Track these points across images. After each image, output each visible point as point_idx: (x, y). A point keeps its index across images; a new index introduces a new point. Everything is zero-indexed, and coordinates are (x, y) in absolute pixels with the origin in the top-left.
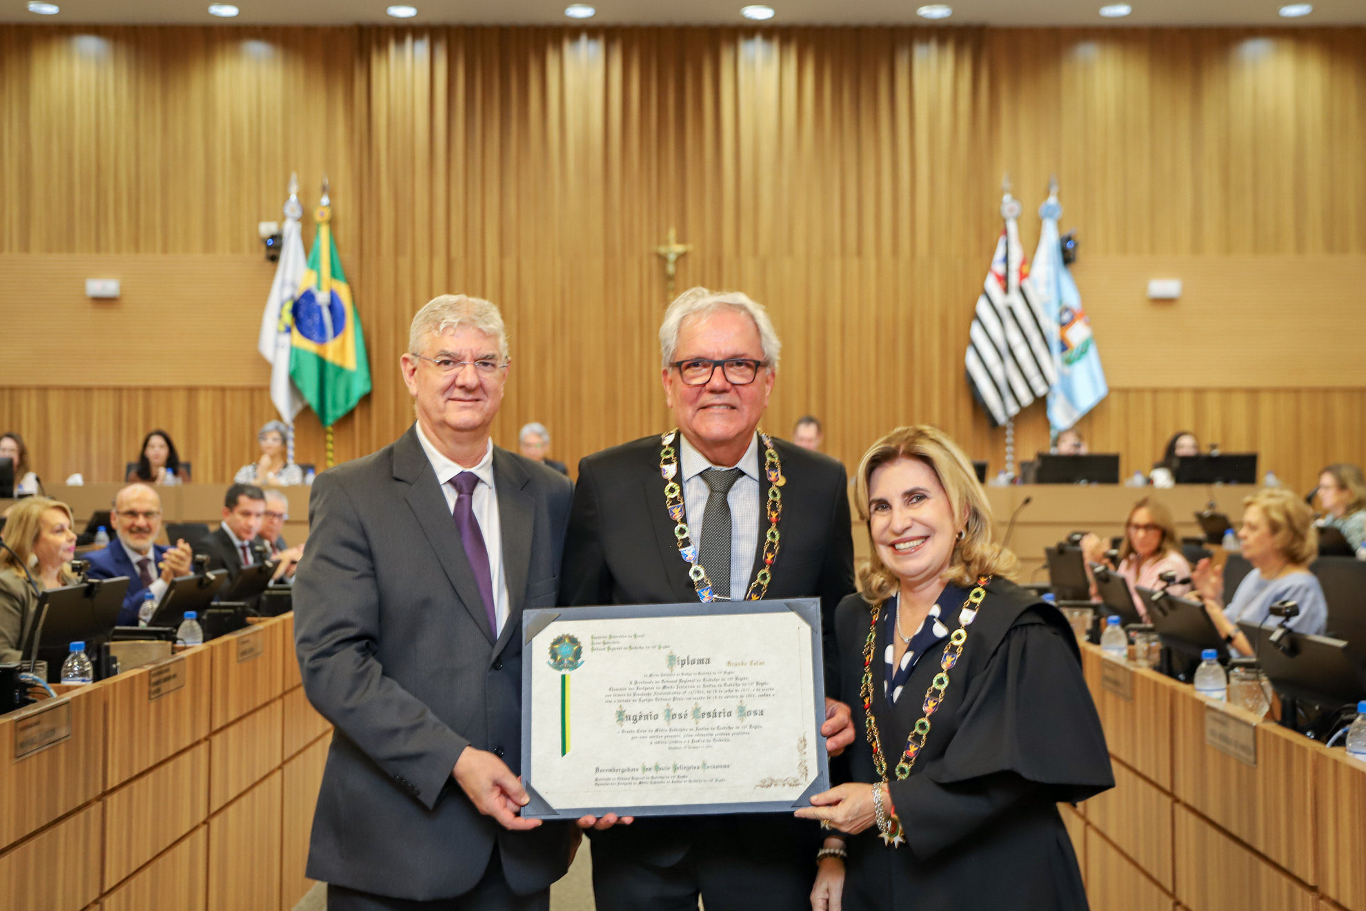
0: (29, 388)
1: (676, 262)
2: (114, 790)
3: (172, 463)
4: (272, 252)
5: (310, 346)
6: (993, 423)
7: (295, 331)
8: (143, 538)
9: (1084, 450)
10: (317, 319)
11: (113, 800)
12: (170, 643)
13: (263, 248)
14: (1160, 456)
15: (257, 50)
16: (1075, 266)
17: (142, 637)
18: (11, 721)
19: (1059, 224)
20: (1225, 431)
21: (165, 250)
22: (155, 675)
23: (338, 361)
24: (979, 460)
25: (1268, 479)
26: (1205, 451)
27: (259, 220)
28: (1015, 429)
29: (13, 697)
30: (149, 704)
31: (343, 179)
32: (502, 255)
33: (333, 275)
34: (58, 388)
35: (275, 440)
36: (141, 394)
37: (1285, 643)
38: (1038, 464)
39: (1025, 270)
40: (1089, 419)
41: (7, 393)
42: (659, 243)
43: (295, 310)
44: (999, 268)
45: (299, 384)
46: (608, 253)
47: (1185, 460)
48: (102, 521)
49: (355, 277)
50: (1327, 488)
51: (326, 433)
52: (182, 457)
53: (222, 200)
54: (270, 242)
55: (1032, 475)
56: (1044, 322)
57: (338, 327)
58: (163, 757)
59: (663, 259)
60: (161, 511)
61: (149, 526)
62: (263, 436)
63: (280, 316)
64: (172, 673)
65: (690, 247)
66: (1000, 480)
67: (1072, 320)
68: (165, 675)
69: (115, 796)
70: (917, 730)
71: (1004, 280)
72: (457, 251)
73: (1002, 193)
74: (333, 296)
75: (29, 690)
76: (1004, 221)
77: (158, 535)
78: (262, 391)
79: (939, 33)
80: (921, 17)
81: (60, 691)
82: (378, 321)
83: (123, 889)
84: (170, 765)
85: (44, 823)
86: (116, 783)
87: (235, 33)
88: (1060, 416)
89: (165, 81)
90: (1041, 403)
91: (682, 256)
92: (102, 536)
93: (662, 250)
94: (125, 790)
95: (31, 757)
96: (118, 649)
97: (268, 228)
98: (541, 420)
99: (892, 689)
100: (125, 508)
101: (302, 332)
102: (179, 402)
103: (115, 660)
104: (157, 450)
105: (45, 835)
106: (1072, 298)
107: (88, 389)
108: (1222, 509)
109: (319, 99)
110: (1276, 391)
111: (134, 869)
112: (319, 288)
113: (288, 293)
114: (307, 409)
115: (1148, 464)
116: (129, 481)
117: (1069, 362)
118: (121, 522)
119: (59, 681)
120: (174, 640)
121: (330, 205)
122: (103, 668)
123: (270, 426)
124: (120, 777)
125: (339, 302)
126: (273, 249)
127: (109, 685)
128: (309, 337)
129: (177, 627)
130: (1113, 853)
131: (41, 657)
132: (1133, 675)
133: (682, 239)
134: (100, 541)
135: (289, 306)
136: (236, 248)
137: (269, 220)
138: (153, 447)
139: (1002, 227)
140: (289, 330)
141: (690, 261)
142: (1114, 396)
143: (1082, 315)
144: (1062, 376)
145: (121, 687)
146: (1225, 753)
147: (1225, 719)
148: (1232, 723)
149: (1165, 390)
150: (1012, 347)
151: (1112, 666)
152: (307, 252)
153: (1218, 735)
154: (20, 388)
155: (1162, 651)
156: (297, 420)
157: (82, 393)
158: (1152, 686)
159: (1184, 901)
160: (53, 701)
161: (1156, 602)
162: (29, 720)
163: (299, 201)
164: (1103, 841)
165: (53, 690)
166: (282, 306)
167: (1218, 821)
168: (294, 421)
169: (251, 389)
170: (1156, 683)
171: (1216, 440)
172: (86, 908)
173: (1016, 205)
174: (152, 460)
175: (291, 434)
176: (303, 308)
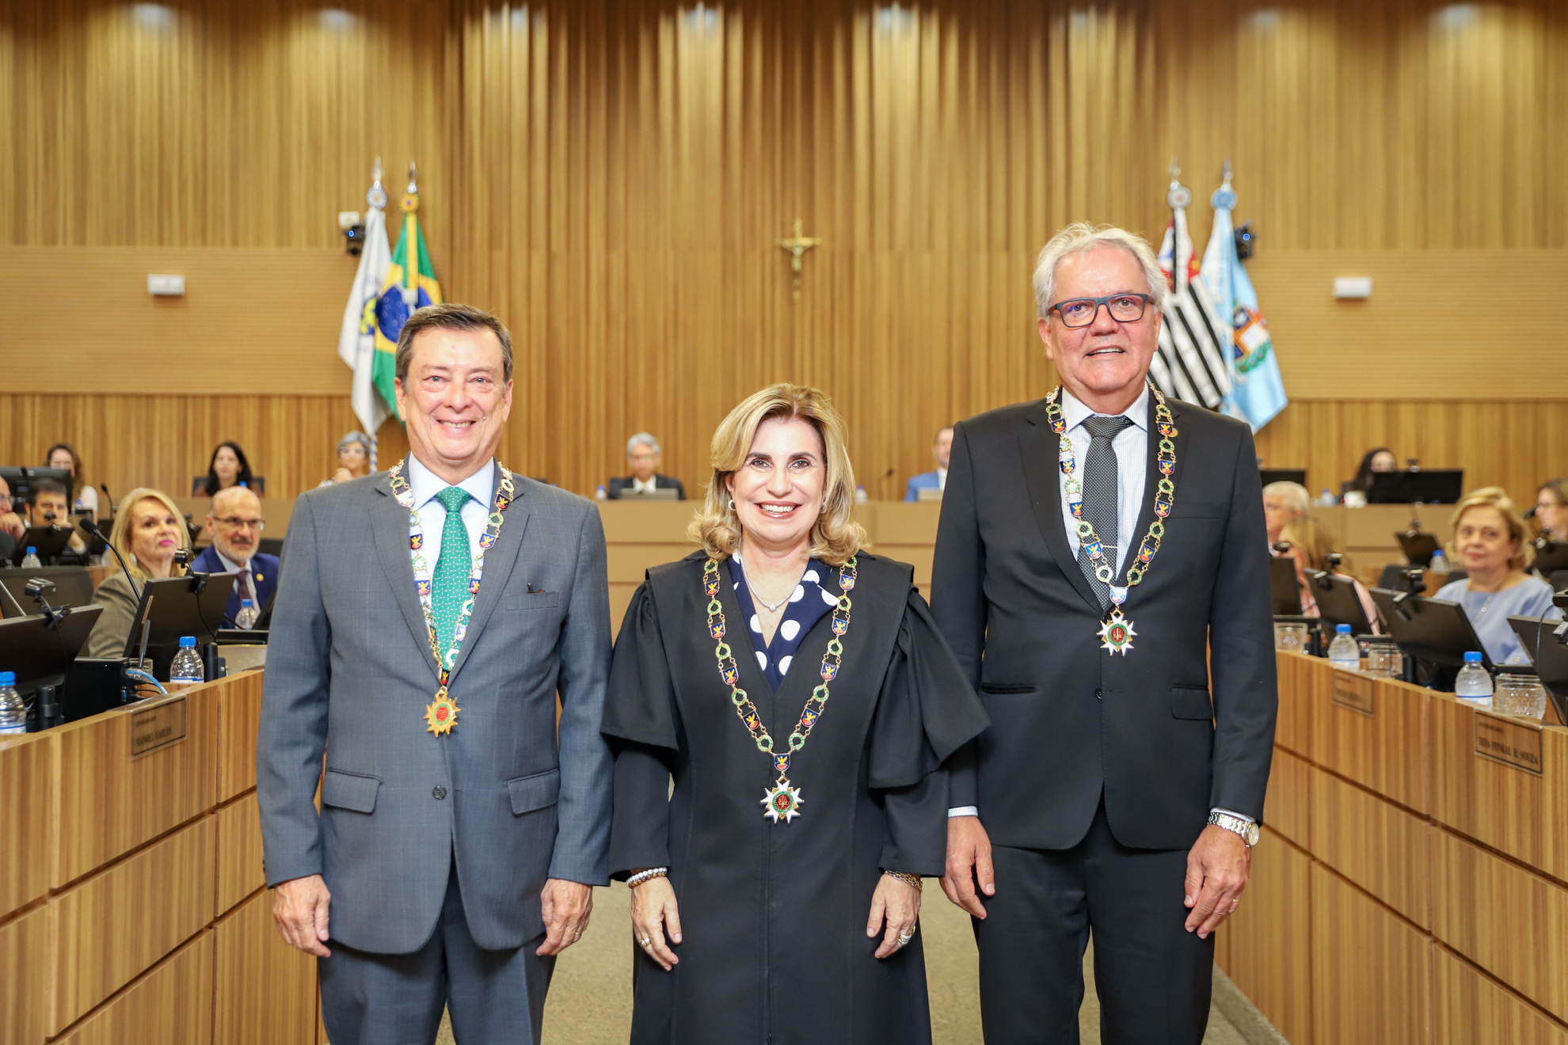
0: (84, 396)
1: (803, 256)
2: (226, 803)
3: (243, 474)
4: (353, 245)
7: (379, 333)
10: (403, 319)
11: (226, 814)
13: (344, 240)
15: (336, 21)
16: (1250, 262)
17: (247, 641)
18: (127, 714)
19: (1233, 214)
20: (1420, 446)
21: (235, 242)
27: (339, 209)
29: (120, 694)
31: (433, 165)
32: (608, 248)
33: (421, 271)
34: (117, 395)
36: (208, 402)
39: (1195, 265)
40: (1267, 431)
41: (60, 401)
42: (783, 236)
43: (379, 310)
45: (383, 392)
46: (727, 246)
47: (1381, 476)
49: (445, 273)
50: (1546, 505)
52: (255, 471)
53: (298, 188)
54: (352, 234)
56: (1216, 324)
59: (788, 253)
61: (251, 536)
62: (343, 448)
63: (362, 316)
65: (818, 241)
67: (1248, 322)
69: (229, 809)
70: (815, 697)
72: (559, 244)
73: (1169, 180)
74: (421, 293)
75: (136, 687)
76: (1173, 210)
78: (340, 400)
81: (172, 689)
83: (236, 914)
85: (160, 831)
89: (235, 56)
91: (810, 250)
93: (787, 243)
94: (239, 803)
95: (147, 756)
96: (224, 651)
97: (348, 219)
98: (652, 431)
101: (386, 334)
102: (250, 411)
103: (223, 662)
104: (227, 463)
105: (160, 845)
106: (1248, 298)
107: (150, 397)
108: (1426, 529)
109: (406, 75)
110: (1478, 403)
111: (247, 893)
112: (406, 286)
113: (371, 290)
114: (392, 420)
116: (195, 496)
117: (1243, 369)
119: (167, 680)
121: (417, 193)
122: (212, 669)
123: (351, 436)
124: (234, 790)
125: (427, 297)
126: (355, 240)
127: (222, 685)
128: (393, 339)
130: (1346, 890)
131: (147, 656)
132: (1374, 684)
133: (809, 232)
135: (372, 305)
136: (313, 241)
137: (349, 209)
138: (222, 459)
139: (1170, 217)
140: (372, 332)
141: (818, 255)
142: (1295, 407)
143: (1259, 317)
144: (1236, 385)
145: (232, 688)
146: (1499, 764)
147: (1498, 724)
148: (1509, 729)
149: (1352, 402)
150: (1180, 352)
151: (1347, 677)
152: (392, 245)
153: (1490, 743)
154: (75, 396)
155: (1405, 661)
156: (379, 433)
157: (143, 401)
158: (1401, 694)
159: (1444, 938)
160: (166, 697)
161: (1398, 604)
162: (145, 714)
163: (383, 188)
164: (1334, 878)
165: (162, 688)
166: (365, 305)
167: (1491, 843)
168: (377, 433)
169: (330, 398)
170: (1406, 692)
171: (1413, 456)
172: (199, 933)
173: (1184, 193)
174: (222, 475)
175: (374, 448)
176: (387, 307)
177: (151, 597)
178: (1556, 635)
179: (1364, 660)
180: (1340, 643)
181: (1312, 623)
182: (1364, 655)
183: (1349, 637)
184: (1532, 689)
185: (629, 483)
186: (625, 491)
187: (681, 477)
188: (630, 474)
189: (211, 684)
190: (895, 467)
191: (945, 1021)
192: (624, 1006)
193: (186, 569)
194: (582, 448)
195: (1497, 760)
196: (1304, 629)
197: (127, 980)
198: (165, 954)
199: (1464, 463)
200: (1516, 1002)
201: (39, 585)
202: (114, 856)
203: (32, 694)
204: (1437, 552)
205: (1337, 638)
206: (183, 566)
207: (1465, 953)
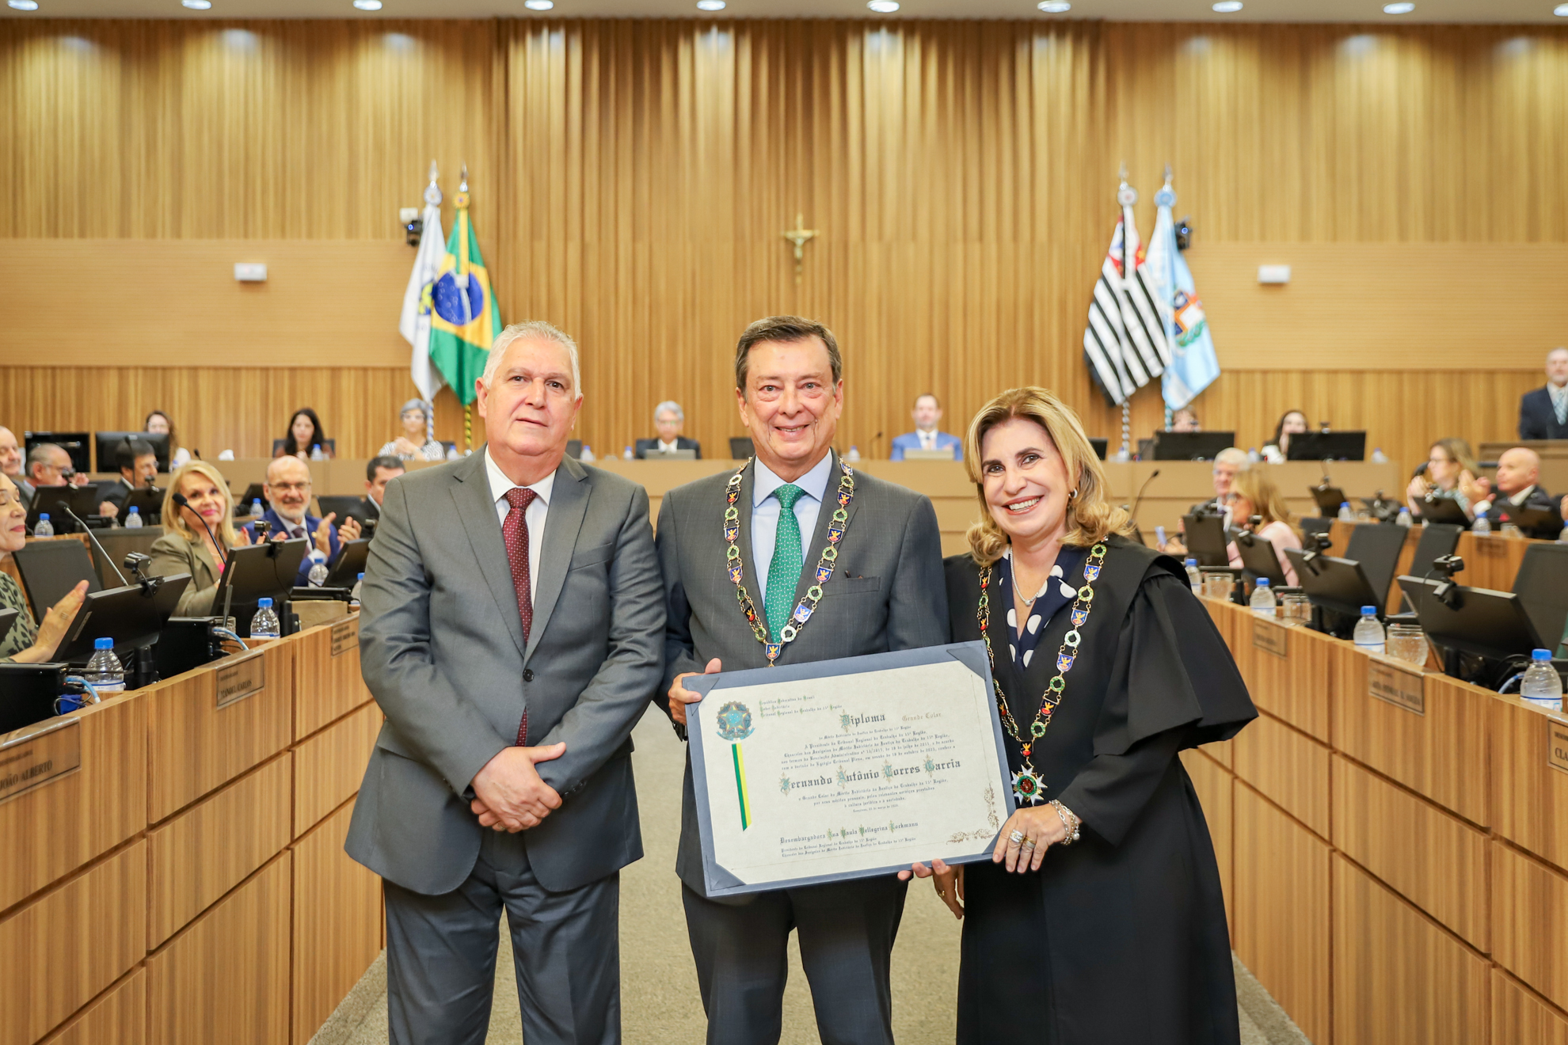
0: (180, 368)
1: (804, 246)
2: (301, 742)
3: (317, 439)
4: (412, 237)
5: (449, 328)
6: (1111, 402)
7: (434, 313)
8: (296, 507)
9: (1198, 429)
10: (456, 302)
11: (301, 751)
12: (345, 603)
13: (404, 232)
14: (1271, 436)
15: (398, 42)
16: (1187, 252)
17: (318, 597)
18: (213, 671)
19: (1174, 211)
20: (1331, 411)
21: (310, 235)
22: (336, 632)
23: (476, 342)
24: (1096, 438)
25: (1376, 456)
26: (1315, 428)
27: (400, 206)
28: (1130, 409)
29: (208, 649)
30: (331, 659)
31: (482, 168)
32: (634, 239)
33: (471, 259)
34: (209, 368)
35: (418, 417)
36: (286, 373)
37: (1448, 598)
38: (1156, 441)
39: (1141, 254)
40: (1201, 398)
41: (160, 373)
42: (787, 229)
43: (435, 293)
44: (1116, 253)
45: (439, 364)
46: (738, 237)
47: (1295, 436)
48: (255, 493)
49: (492, 260)
50: (1437, 461)
51: (465, 411)
52: (327, 434)
53: (365, 187)
54: (411, 227)
55: (1150, 452)
57: (476, 310)
58: (344, 712)
59: (791, 244)
60: (311, 481)
61: (300, 496)
62: (405, 413)
63: (421, 299)
64: (351, 630)
65: (817, 233)
66: (1120, 456)
67: (1187, 303)
68: (345, 633)
69: (303, 747)
70: (1052, 687)
71: (1121, 265)
72: (591, 236)
73: (1119, 181)
74: (471, 279)
75: (221, 643)
76: (1122, 207)
77: (309, 504)
78: (401, 372)
79: (1058, 27)
80: (1041, 10)
81: (252, 645)
82: (514, 302)
83: (311, 836)
84: (350, 719)
85: (243, 770)
86: (304, 735)
87: (377, 26)
88: (1175, 396)
90: (1156, 383)
91: (810, 241)
92: (257, 507)
93: (790, 235)
94: (311, 742)
95: (230, 706)
96: (298, 607)
97: (408, 214)
98: (674, 398)
99: (1021, 653)
100: (278, 481)
101: (441, 314)
102: (323, 382)
103: (297, 618)
104: (303, 428)
105: (243, 782)
106: (1186, 284)
107: (237, 369)
108: (1335, 484)
109: (458, 88)
110: (1379, 372)
111: (319, 819)
112: (458, 273)
113: (428, 276)
114: (446, 388)
115: (1258, 441)
116: (275, 456)
117: (1182, 344)
118: (274, 494)
119: (248, 636)
120: (349, 600)
121: (468, 192)
122: (288, 626)
123: (411, 404)
124: (307, 730)
125: (477, 284)
126: (414, 233)
127: (296, 640)
128: (448, 320)
129: (352, 588)
130: (1263, 805)
131: (231, 614)
132: (1288, 632)
133: (809, 225)
134: (256, 513)
135: (429, 289)
136: (378, 233)
137: (409, 206)
138: (299, 425)
139: (1119, 213)
140: (429, 312)
141: (817, 245)
142: (1226, 376)
143: (1195, 299)
144: (1176, 357)
145: (304, 642)
146: (1389, 704)
147: (1390, 670)
148: (1398, 675)
149: (1274, 371)
150: (1129, 329)
151: (1264, 624)
152: (446, 237)
153: (1382, 687)
154: (172, 368)
155: (1313, 611)
156: (436, 399)
157: (231, 373)
158: (1309, 642)
159: (1342, 848)
160: (247, 654)
161: (1308, 563)
162: (228, 670)
163: (438, 188)
164: (1252, 794)
165: (244, 644)
166: (422, 289)
167: (1381, 770)
168: (433, 400)
169: (393, 369)
170: (1313, 639)
171: (1325, 419)
172: (278, 854)
173: (1131, 193)
174: (299, 439)
175: (431, 413)
176: (442, 291)
177: (234, 563)
178: (1436, 595)
179: (1280, 607)
180: (1260, 594)
181: (1237, 573)
182: (1279, 603)
183: (1267, 589)
184: (1416, 638)
185: (654, 444)
186: (649, 452)
187: (698, 439)
188: (654, 436)
189: (286, 639)
190: (884, 430)
191: (924, 916)
192: (648, 906)
193: (264, 537)
194: (612, 412)
195: (1386, 700)
196: (1229, 579)
197: (216, 899)
198: (248, 874)
199: (1368, 426)
200: (1400, 904)
201: (136, 559)
202: (203, 793)
203: (131, 653)
204: (1344, 504)
205: (1257, 590)
206: (262, 535)
207: (1360, 861)
